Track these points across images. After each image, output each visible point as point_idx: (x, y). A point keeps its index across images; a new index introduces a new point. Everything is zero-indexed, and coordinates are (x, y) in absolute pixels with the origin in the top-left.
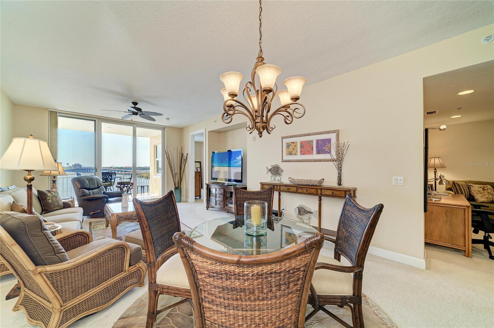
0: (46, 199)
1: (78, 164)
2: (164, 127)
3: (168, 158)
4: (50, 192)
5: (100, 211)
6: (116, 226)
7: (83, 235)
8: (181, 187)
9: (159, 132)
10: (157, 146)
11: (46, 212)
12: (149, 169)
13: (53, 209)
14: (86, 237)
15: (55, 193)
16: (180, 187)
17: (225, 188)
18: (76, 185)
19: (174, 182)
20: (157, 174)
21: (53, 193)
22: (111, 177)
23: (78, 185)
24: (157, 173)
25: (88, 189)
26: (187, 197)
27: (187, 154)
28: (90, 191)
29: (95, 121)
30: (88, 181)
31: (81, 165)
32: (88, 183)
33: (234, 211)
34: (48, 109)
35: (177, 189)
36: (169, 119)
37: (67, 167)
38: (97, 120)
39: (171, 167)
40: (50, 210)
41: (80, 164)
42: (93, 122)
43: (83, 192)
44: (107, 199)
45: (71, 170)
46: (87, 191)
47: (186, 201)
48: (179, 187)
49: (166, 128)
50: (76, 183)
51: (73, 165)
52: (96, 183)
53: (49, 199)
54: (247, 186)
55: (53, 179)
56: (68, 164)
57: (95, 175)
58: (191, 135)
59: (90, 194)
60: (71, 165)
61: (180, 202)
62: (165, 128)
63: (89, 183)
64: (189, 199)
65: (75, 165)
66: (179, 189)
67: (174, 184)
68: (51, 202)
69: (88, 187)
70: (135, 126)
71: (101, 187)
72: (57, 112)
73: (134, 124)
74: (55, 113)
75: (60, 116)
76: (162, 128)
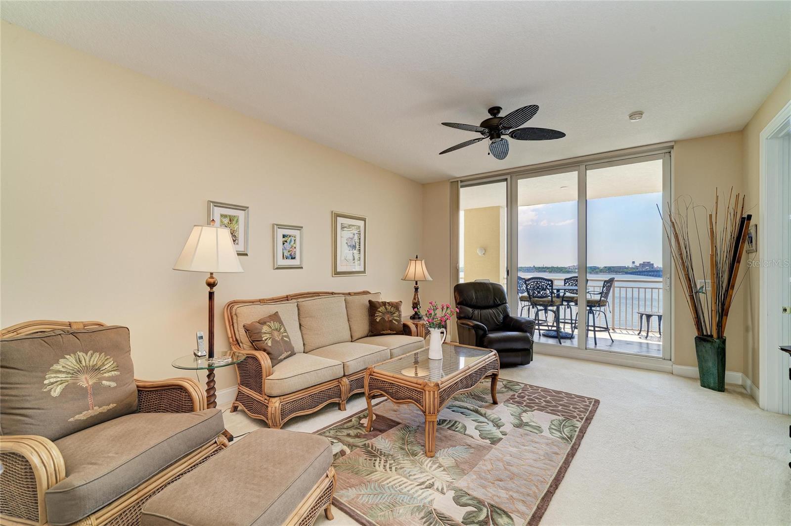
1: (648, 263)
8: (724, 337)
9: (657, 167)
16: (720, 337)
23: (457, 298)
25: (474, 307)
27: (749, 217)
31: (653, 264)
34: (449, 180)
37: (632, 268)
38: (508, 177)
41: (651, 263)
42: (505, 183)
43: (462, 312)
44: (482, 332)
45: (637, 272)
46: (469, 310)
47: (752, 397)
48: (715, 335)
50: (456, 293)
51: (640, 264)
52: (491, 296)
55: (416, 286)
56: (633, 262)
60: (637, 264)
62: (672, 147)
64: (759, 390)
65: (644, 265)
67: (694, 323)
69: (473, 303)
70: (583, 167)
71: (502, 306)
72: (458, 181)
73: (579, 166)
74: (456, 184)
75: (462, 187)
76: (666, 150)
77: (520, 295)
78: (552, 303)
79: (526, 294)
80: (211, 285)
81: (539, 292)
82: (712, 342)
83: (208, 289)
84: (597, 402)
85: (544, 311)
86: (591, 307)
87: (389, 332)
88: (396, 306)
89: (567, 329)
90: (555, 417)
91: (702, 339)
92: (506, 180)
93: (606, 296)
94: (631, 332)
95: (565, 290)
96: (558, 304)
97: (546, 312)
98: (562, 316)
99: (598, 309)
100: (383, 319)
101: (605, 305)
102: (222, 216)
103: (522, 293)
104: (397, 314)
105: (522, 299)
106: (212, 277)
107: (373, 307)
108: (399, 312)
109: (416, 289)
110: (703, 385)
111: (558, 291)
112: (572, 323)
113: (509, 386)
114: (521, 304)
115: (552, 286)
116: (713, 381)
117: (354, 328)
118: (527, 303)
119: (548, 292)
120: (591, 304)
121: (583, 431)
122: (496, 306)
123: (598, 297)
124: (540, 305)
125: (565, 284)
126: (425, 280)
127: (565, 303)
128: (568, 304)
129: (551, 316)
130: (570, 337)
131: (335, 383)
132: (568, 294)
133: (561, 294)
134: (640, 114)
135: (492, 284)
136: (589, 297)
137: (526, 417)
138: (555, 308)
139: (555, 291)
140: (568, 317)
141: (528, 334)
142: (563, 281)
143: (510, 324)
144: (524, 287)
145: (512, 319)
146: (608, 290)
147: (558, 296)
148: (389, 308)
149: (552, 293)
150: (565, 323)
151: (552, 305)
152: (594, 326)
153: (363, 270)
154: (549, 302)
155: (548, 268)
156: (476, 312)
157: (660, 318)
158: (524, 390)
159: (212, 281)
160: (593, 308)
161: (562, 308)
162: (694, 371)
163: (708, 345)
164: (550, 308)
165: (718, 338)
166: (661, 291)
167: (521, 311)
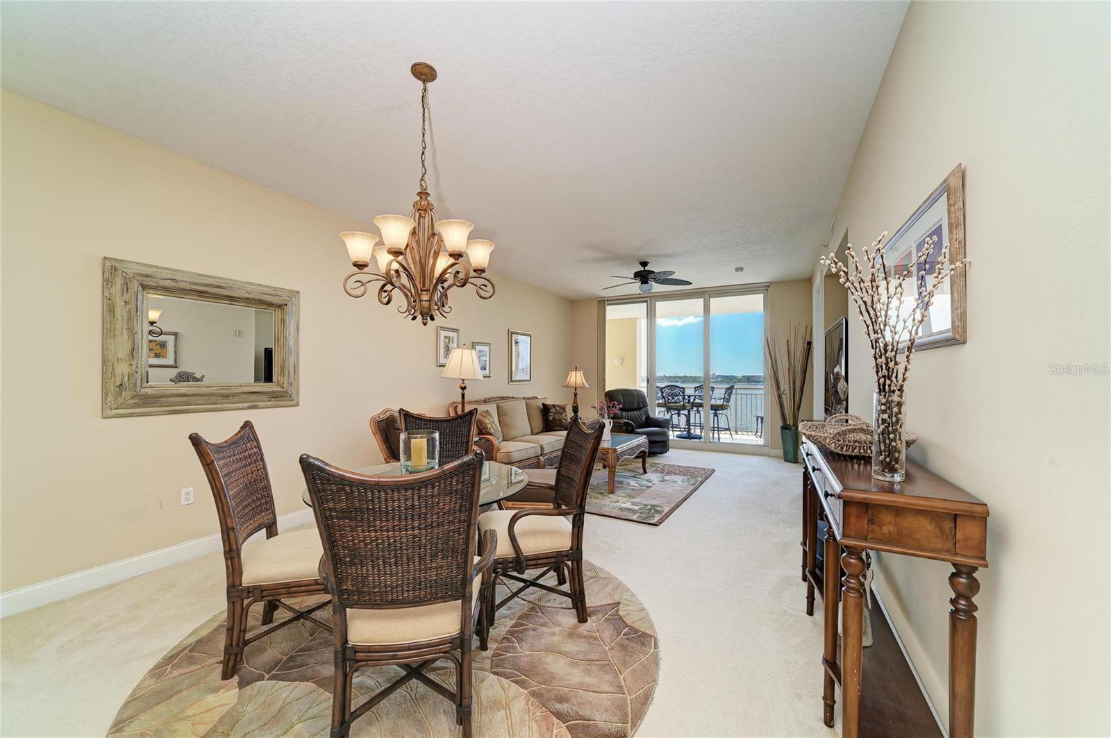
2: (767, 284)
13: (553, 428)
19: (783, 413)
27: (810, 343)
30: (623, 397)
34: (596, 298)
39: (776, 376)
42: (645, 304)
50: (607, 399)
52: (635, 401)
53: (550, 415)
61: (795, 463)
62: (769, 286)
68: (552, 419)
71: (644, 409)
72: (607, 301)
73: (704, 295)
74: (603, 303)
75: (608, 305)
76: (764, 288)
77: (657, 402)
78: (684, 408)
79: (661, 401)
80: (463, 388)
81: (673, 398)
82: (789, 429)
83: (461, 391)
84: (714, 470)
85: (677, 415)
86: (716, 410)
87: (559, 428)
88: (563, 408)
89: (698, 432)
90: (684, 477)
91: (785, 427)
92: (646, 301)
93: (728, 400)
94: (750, 433)
95: (695, 396)
96: (688, 408)
97: (679, 416)
98: (692, 421)
99: (721, 412)
100: (554, 418)
101: (727, 409)
102: (445, 337)
103: (658, 400)
104: (564, 414)
105: (659, 405)
106: (463, 383)
107: (546, 409)
108: (566, 412)
109: (576, 395)
110: (785, 461)
111: (689, 397)
112: (700, 426)
113: (653, 465)
114: (658, 410)
115: (684, 393)
116: (791, 456)
117: (534, 425)
118: (663, 409)
119: (681, 398)
120: (715, 408)
121: (702, 482)
122: (639, 409)
123: (720, 402)
124: (675, 409)
125: (695, 391)
126: (584, 387)
127: (695, 409)
128: (698, 410)
129: (683, 419)
130: (700, 438)
131: (536, 460)
132: (697, 401)
133: (692, 401)
134: (741, 269)
135: (636, 390)
136: (713, 402)
137: (666, 478)
138: (686, 412)
139: (687, 397)
140: (698, 421)
141: (666, 430)
142: (694, 390)
143: (650, 422)
144: (660, 395)
145: (652, 419)
146: (730, 396)
147: (689, 402)
148: (558, 409)
149: (684, 398)
150: (695, 426)
151: (683, 409)
152: (718, 428)
153: (529, 379)
154: (681, 406)
155: (681, 378)
156: (624, 414)
157: (762, 418)
158: (663, 467)
159: (463, 386)
160: (718, 412)
161: (692, 414)
162: (781, 452)
163: (788, 431)
164: (682, 412)
165: (794, 425)
166: (763, 396)
167: (658, 413)
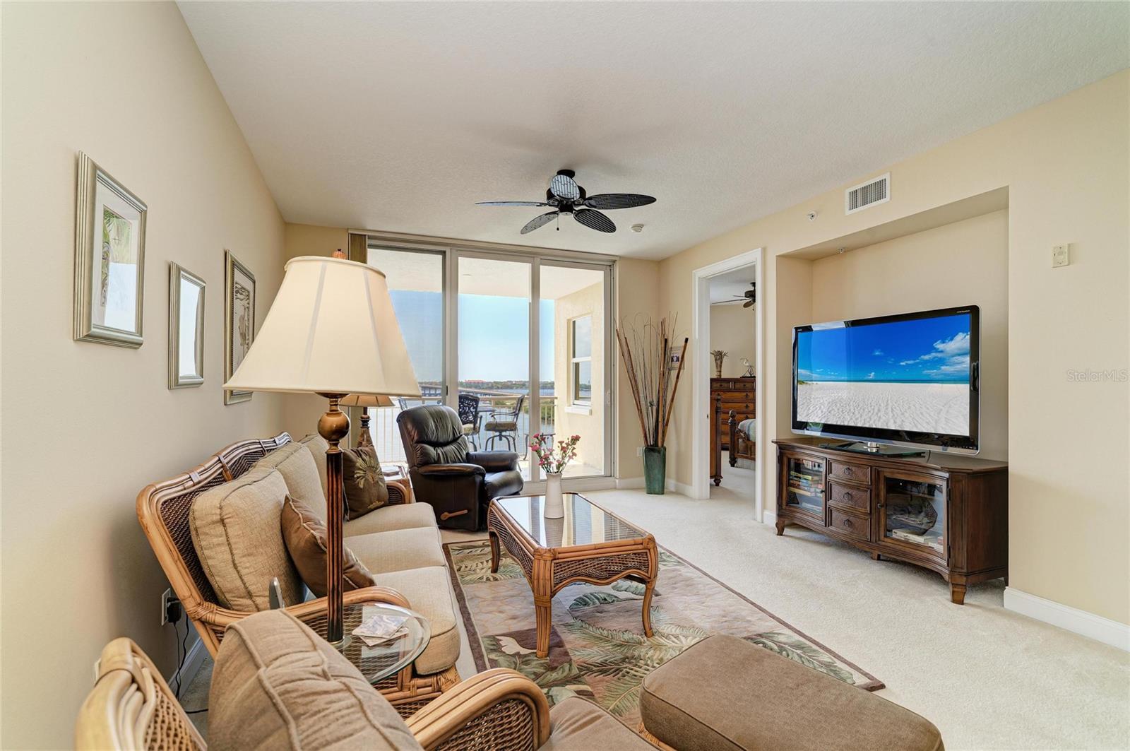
0: (353, 476)
2: (614, 258)
3: (627, 355)
4: (361, 455)
5: (466, 511)
6: (552, 597)
7: (522, 702)
8: (665, 445)
9: (597, 276)
10: (574, 322)
11: (354, 514)
12: (552, 388)
13: (369, 507)
14: (530, 709)
15: (370, 457)
16: (662, 445)
17: (882, 464)
18: (409, 433)
19: (644, 430)
20: (576, 402)
21: (367, 458)
22: (474, 410)
23: (413, 433)
24: (576, 399)
25: (436, 444)
26: (682, 478)
27: (687, 340)
28: (440, 451)
29: (444, 253)
30: (434, 422)
32: (434, 428)
33: (941, 564)
34: (348, 229)
35: (653, 450)
36: (641, 226)
38: (448, 250)
39: (636, 381)
40: (361, 511)
42: (440, 257)
43: (425, 454)
44: (481, 478)
46: (430, 449)
47: (678, 493)
48: (660, 445)
49: (617, 263)
50: (409, 426)
52: (450, 426)
53: (358, 475)
54: (1007, 463)
55: (363, 416)
57: (444, 404)
58: (699, 278)
59: (438, 461)
61: (663, 494)
62: (614, 261)
63: (436, 426)
64: (691, 485)
66: (659, 452)
67: (643, 435)
68: (364, 485)
69: (434, 438)
70: (537, 260)
71: (461, 439)
72: (365, 235)
73: (534, 257)
74: (361, 240)
75: (370, 246)
86: (500, 432)
87: (377, 503)
91: (651, 449)
110: (649, 493)
116: (657, 486)
122: (455, 440)
163: (656, 454)
